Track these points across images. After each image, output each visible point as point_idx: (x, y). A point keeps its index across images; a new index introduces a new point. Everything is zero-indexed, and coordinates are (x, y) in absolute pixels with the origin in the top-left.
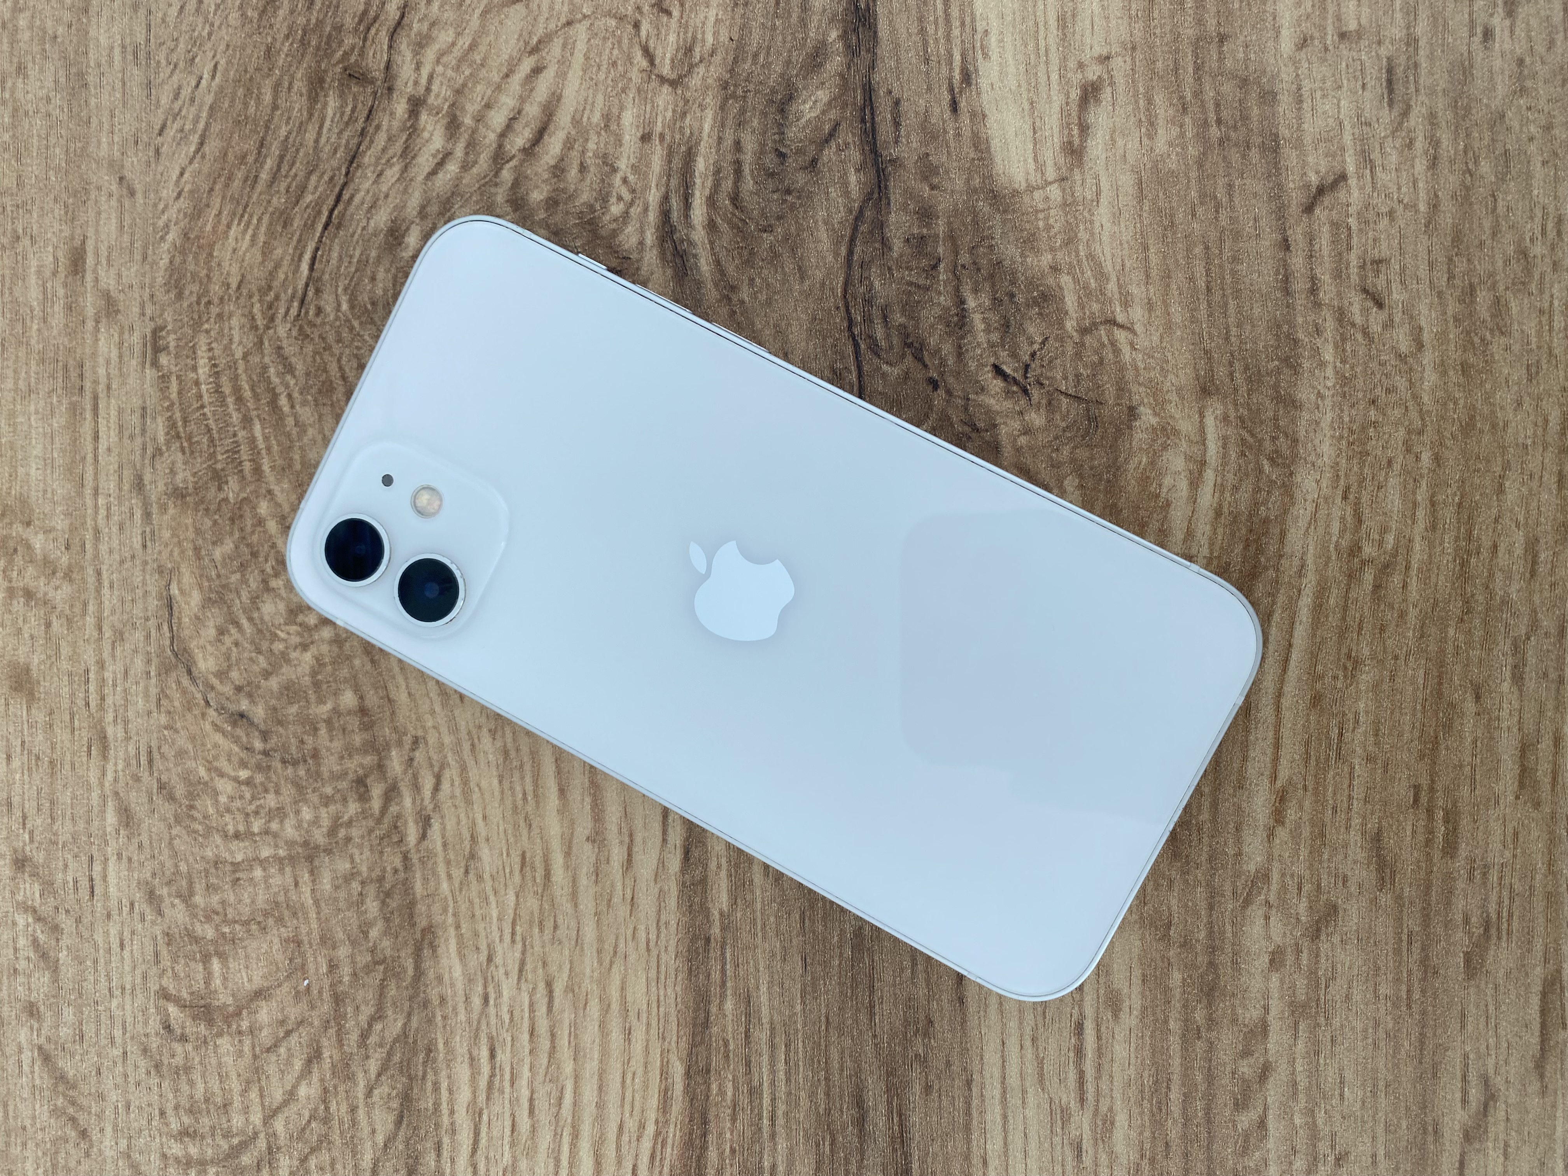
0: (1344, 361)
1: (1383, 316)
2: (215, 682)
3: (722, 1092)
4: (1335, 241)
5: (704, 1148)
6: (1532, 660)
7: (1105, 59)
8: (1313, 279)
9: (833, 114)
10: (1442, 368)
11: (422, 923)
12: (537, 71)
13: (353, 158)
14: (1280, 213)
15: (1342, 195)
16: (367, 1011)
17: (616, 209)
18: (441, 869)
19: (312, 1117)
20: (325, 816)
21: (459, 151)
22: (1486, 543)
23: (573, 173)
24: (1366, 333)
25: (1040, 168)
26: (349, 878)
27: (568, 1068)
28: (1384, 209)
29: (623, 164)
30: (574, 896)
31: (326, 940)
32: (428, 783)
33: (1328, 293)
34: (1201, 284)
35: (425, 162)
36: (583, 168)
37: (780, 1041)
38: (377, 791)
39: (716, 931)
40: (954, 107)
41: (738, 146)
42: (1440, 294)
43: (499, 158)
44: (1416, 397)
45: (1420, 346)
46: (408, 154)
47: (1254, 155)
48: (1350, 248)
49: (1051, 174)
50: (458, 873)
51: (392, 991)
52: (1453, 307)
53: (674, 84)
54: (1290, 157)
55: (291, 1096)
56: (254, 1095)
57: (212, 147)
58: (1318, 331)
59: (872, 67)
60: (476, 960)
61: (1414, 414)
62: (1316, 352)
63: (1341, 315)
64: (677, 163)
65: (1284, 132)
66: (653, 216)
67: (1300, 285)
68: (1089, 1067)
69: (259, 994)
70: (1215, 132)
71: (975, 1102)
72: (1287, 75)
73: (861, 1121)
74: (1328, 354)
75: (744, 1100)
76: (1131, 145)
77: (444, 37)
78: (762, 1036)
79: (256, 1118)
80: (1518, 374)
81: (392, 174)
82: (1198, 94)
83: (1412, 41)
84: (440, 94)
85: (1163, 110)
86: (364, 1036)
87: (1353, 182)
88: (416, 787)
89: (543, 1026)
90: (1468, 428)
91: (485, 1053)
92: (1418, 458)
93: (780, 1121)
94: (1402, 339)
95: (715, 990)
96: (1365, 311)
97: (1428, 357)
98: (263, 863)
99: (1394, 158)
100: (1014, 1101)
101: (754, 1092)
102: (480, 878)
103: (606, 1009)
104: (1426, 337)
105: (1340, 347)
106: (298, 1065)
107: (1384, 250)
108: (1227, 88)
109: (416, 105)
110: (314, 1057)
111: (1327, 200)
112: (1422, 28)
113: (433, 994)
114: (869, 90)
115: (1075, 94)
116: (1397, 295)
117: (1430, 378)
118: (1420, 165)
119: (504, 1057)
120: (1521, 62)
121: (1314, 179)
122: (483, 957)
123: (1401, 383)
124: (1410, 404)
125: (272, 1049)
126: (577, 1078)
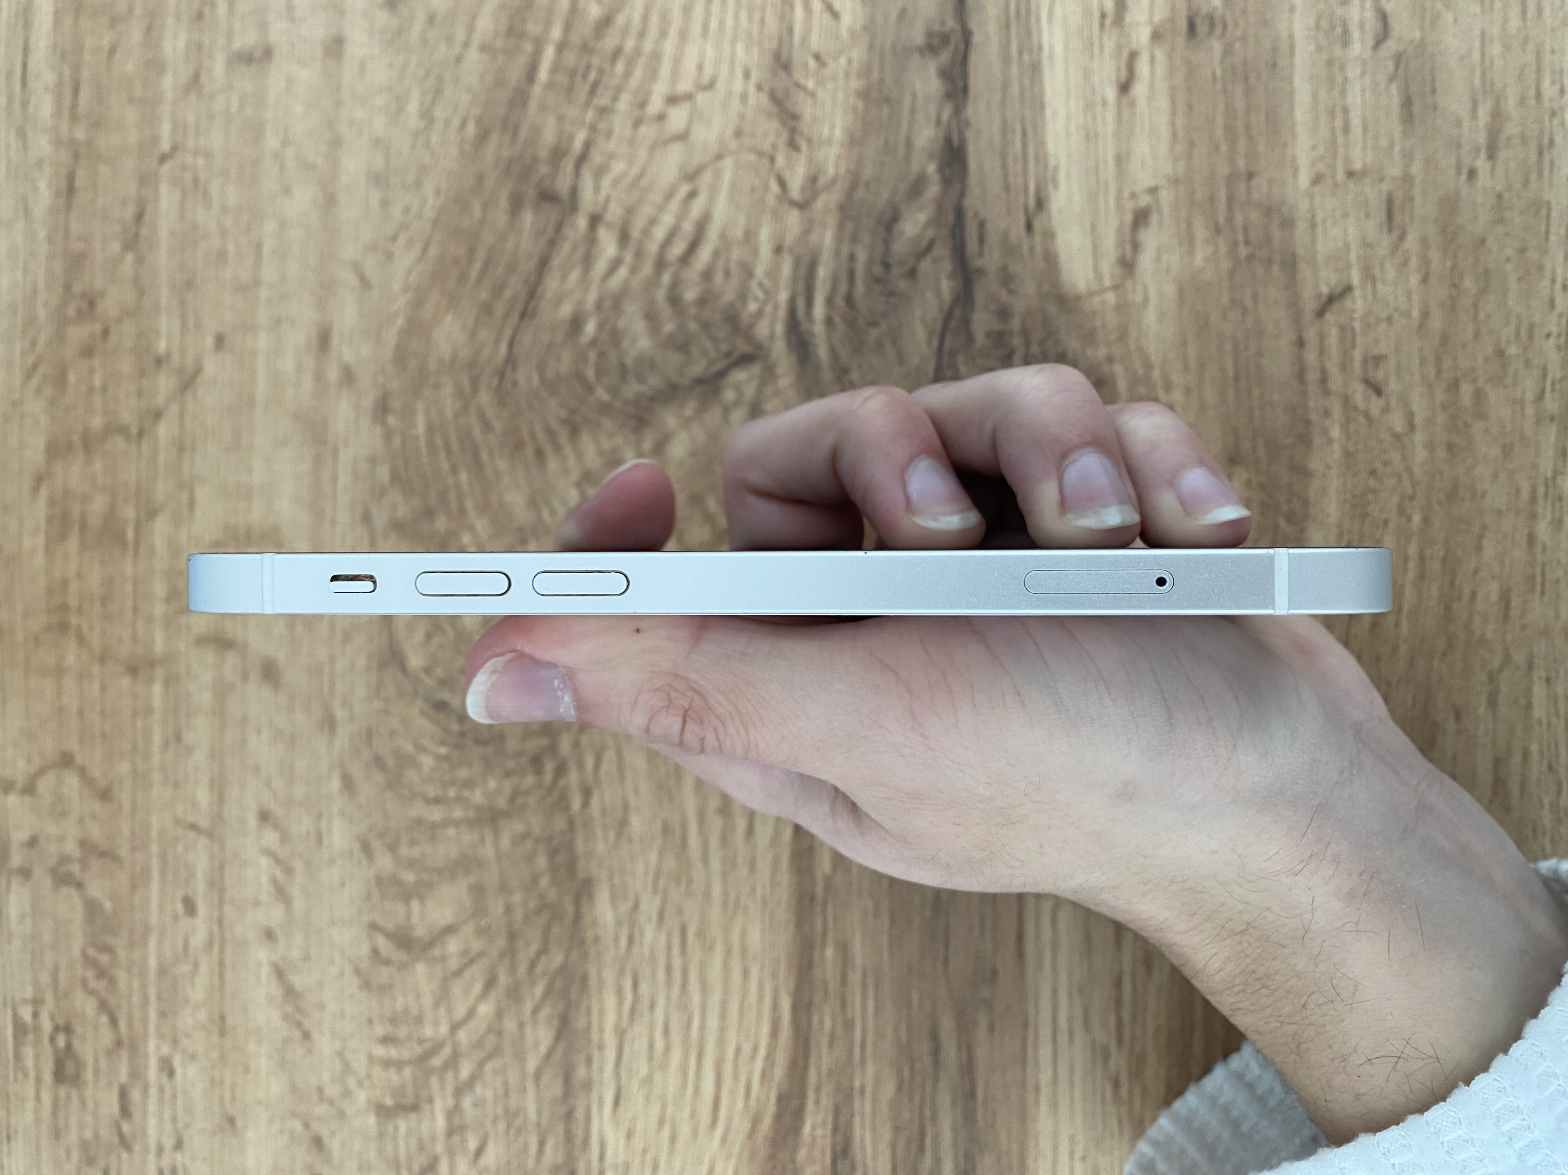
0: (1348, 438)
1: (1382, 402)
2: (423, 676)
3: (822, 1023)
4: (1342, 340)
5: (806, 1068)
6: (1504, 688)
7: (1153, 191)
8: (1324, 371)
9: (930, 233)
10: (1430, 446)
11: (581, 875)
12: (692, 195)
13: (544, 263)
14: (1297, 317)
15: (1348, 303)
16: (535, 947)
17: (753, 307)
18: (599, 832)
19: (489, 1030)
20: (508, 786)
21: (629, 257)
22: (1466, 592)
23: (719, 278)
24: (1367, 415)
25: (1099, 276)
26: (525, 836)
27: (696, 999)
28: (1384, 315)
29: (760, 271)
30: (705, 858)
31: (504, 888)
32: (590, 762)
33: (1336, 382)
34: (1231, 373)
35: (601, 266)
36: (727, 274)
37: (870, 982)
38: (549, 767)
39: (819, 890)
40: (1029, 227)
41: (852, 257)
42: (1430, 386)
43: (660, 264)
44: (1409, 470)
45: (1412, 427)
46: (588, 261)
47: (1276, 269)
48: (1354, 346)
49: (1108, 282)
50: (612, 835)
51: (556, 930)
52: (1440, 396)
53: (803, 206)
54: (1304, 271)
55: (471, 1013)
56: (442, 1010)
57: (433, 252)
58: (1327, 413)
59: (962, 194)
60: (625, 908)
61: (1407, 483)
62: (1325, 432)
63: (1347, 401)
64: (803, 271)
65: (1300, 251)
66: (782, 313)
67: (1312, 376)
68: (1126, 1015)
69: (450, 930)
70: (1243, 251)
71: (1031, 1039)
72: (1303, 205)
73: (936, 1052)
74: (1336, 432)
75: (839, 1031)
76: (1174, 260)
77: (618, 167)
78: (855, 978)
79: (444, 1029)
80: (1495, 452)
81: (574, 276)
82: (1230, 219)
83: (1407, 179)
84: (614, 212)
85: (1201, 233)
86: (532, 965)
87: (1357, 293)
88: (581, 765)
89: (677, 963)
90: (1452, 495)
91: (628, 984)
92: (1409, 519)
93: (869, 1049)
94: (1397, 422)
95: (818, 938)
96: (1366, 398)
97: (1419, 438)
98: (456, 823)
99: (1391, 273)
100: (1063, 1040)
101: (849, 1025)
102: (630, 840)
103: (728, 951)
104: (1418, 421)
105: (1345, 426)
106: (478, 987)
107: (1382, 348)
108: (1254, 216)
109: (595, 220)
110: (491, 982)
111: (1336, 307)
112: (1416, 168)
113: (590, 934)
114: (960, 214)
115: (1129, 218)
116: (1393, 386)
117: (1420, 454)
118: (1414, 280)
119: (644, 988)
120: (1500, 196)
121: (1325, 290)
122: (629, 904)
123: (1395, 457)
124: (1404, 475)
125: (458, 973)
126: (704, 1008)
